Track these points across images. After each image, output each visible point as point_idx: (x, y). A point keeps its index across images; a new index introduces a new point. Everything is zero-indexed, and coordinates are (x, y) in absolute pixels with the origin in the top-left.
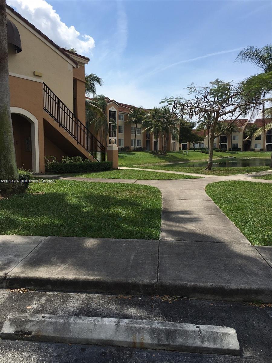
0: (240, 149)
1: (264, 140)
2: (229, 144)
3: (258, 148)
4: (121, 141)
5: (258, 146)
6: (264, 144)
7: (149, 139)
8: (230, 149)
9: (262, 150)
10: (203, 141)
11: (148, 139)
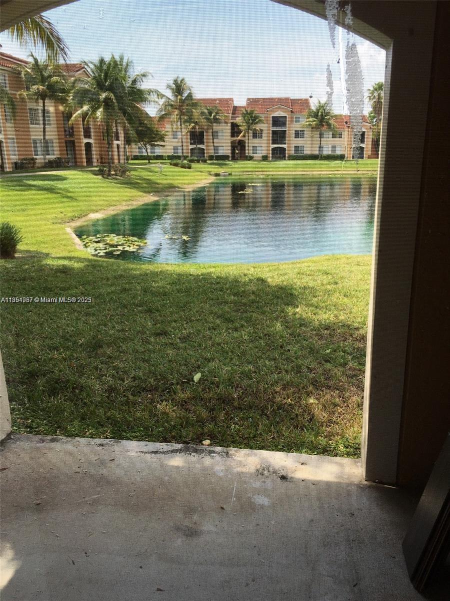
0: (228, 156)
1: (268, 139)
2: (207, 147)
3: (258, 155)
4: (38, 143)
5: (259, 149)
6: (268, 146)
7: (72, 139)
8: (211, 158)
9: (265, 158)
10: (164, 141)
11: (68, 139)
